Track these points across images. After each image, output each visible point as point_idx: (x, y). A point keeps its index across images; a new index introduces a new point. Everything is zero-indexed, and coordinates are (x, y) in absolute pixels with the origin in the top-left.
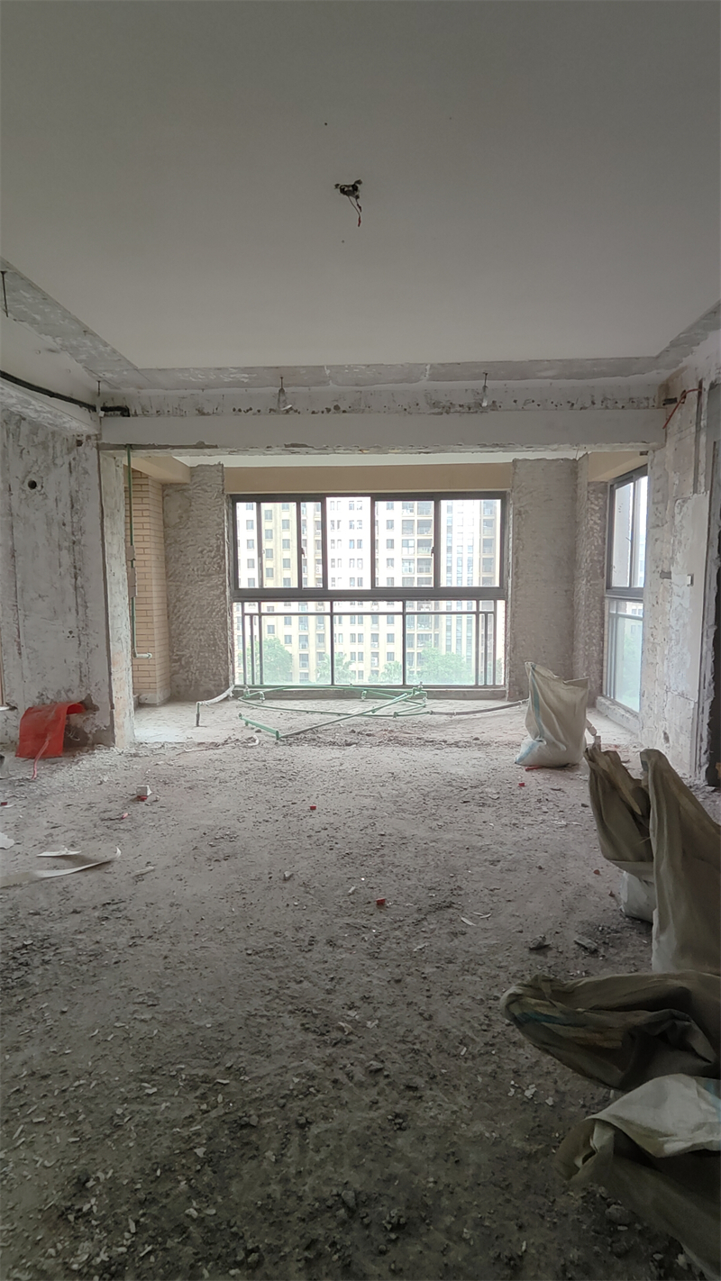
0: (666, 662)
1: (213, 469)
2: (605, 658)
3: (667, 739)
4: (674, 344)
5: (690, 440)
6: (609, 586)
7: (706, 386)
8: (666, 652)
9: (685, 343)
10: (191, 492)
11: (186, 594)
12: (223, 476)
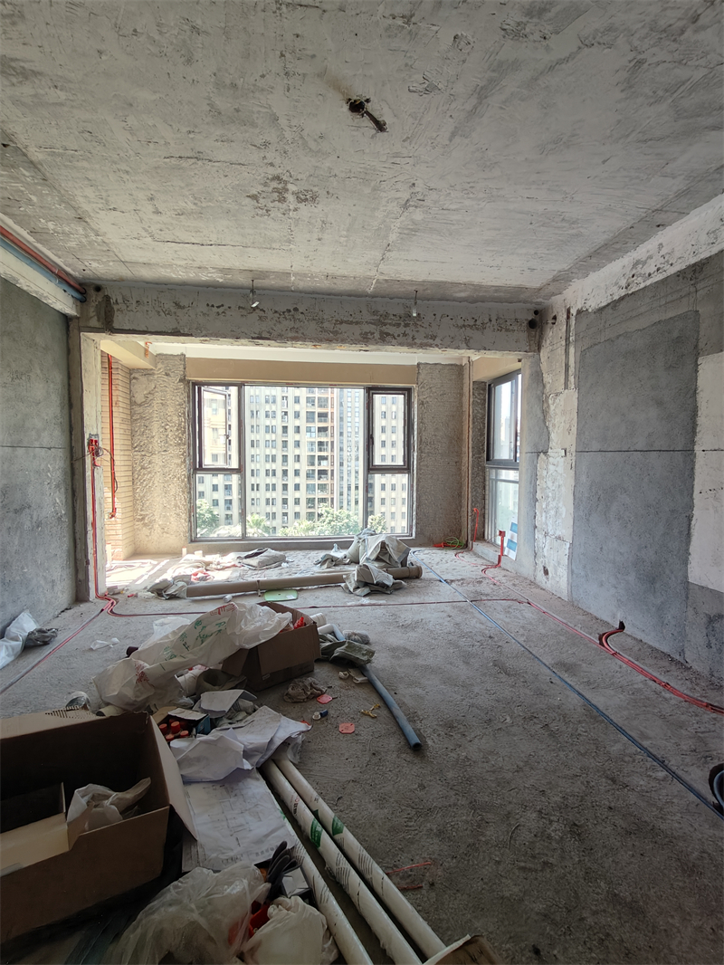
0: (544, 514)
1: (176, 358)
2: (487, 512)
3: (546, 572)
4: (555, 280)
5: (561, 351)
6: (488, 459)
7: (573, 311)
8: (544, 506)
9: (562, 280)
10: (156, 376)
11: (150, 463)
12: (184, 365)
